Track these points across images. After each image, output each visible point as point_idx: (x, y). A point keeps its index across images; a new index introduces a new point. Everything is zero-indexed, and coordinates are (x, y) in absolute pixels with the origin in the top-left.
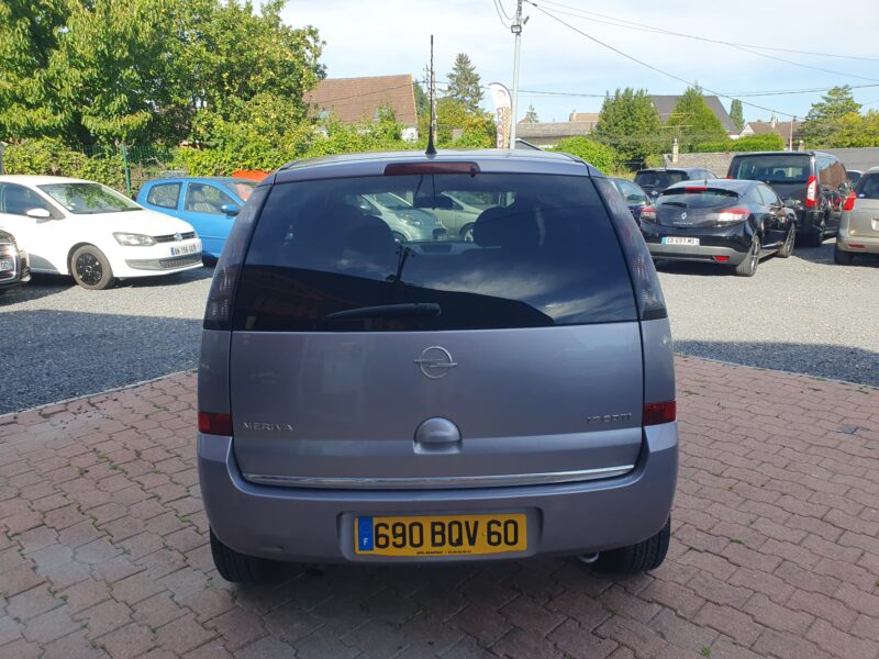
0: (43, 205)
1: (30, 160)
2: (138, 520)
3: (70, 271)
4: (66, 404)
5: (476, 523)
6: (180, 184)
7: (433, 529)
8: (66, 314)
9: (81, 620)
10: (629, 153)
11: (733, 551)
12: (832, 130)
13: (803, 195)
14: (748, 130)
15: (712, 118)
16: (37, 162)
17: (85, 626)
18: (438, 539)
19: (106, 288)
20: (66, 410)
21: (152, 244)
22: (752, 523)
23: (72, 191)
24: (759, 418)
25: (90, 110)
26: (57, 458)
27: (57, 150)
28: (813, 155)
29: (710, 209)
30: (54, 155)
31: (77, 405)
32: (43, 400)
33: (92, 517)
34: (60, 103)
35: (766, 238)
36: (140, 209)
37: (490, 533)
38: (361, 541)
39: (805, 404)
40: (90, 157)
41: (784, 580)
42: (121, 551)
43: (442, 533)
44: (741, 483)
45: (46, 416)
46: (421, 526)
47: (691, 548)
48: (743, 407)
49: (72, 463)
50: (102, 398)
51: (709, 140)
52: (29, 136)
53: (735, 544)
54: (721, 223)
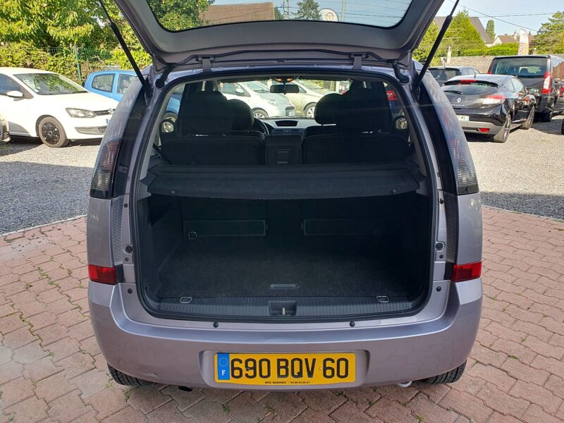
0: (19, 88)
1: (12, 57)
2: (63, 327)
3: (38, 134)
4: (24, 232)
5: (314, 360)
6: (114, 75)
7: (278, 364)
8: (33, 164)
9: (9, 414)
10: (417, 56)
11: (510, 365)
12: (555, 41)
13: (540, 86)
14: (498, 41)
15: (475, 32)
16: (17, 58)
17: (12, 420)
18: (283, 372)
19: (62, 147)
20: (24, 237)
21: (93, 117)
22: (523, 340)
23: (40, 78)
24: (519, 252)
25: (53, 22)
26: (12, 275)
27: (30, 50)
28: (549, 57)
29: (477, 96)
30: (28, 54)
31: (31, 233)
32: (8, 229)
33: (30, 324)
34: (32, 18)
35: (515, 115)
36: (86, 92)
37: (325, 368)
38: (220, 372)
39: (554, 241)
40: (52, 55)
41: (552, 392)
42: (48, 353)
43: (286, 367)
44: (511, 306)
45: (9, 241)
46: (268, 362)
47: (477, 362)
48: (507, 242)
49: (22, 279)
50: (50, 228)
51: (472, 47)
52: (11, 41)
53: (511, 359)
54: (484, 105)
